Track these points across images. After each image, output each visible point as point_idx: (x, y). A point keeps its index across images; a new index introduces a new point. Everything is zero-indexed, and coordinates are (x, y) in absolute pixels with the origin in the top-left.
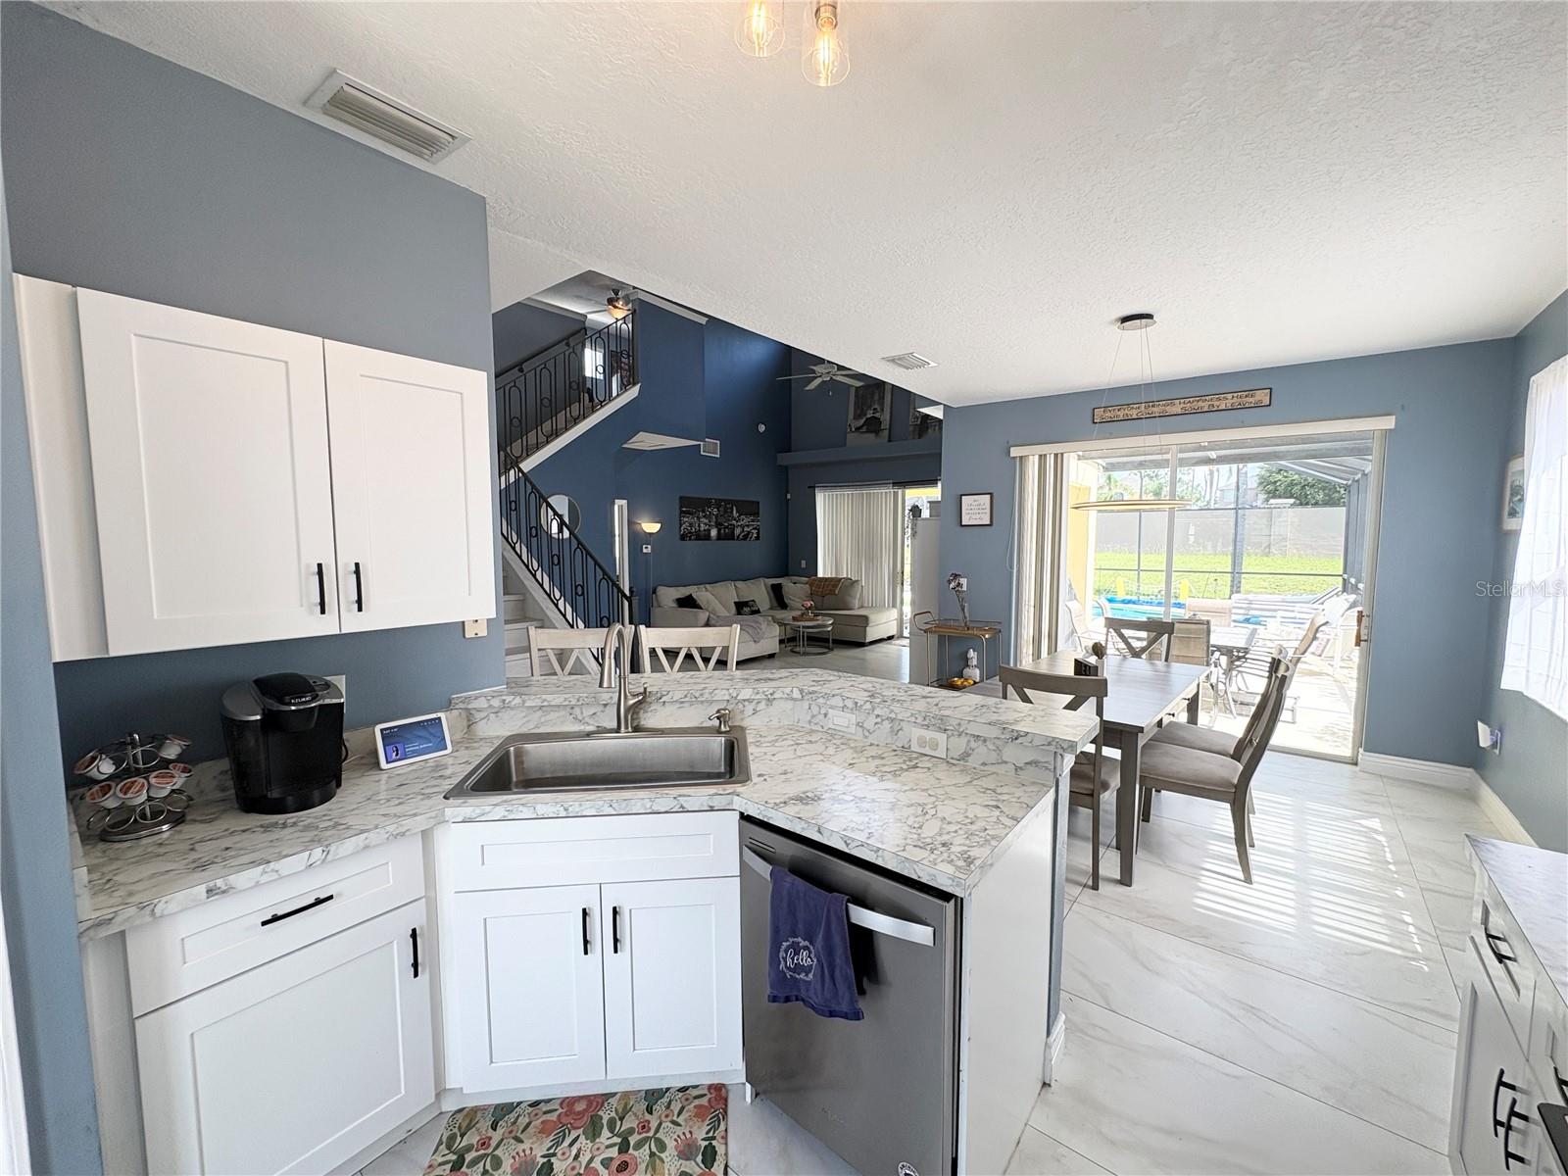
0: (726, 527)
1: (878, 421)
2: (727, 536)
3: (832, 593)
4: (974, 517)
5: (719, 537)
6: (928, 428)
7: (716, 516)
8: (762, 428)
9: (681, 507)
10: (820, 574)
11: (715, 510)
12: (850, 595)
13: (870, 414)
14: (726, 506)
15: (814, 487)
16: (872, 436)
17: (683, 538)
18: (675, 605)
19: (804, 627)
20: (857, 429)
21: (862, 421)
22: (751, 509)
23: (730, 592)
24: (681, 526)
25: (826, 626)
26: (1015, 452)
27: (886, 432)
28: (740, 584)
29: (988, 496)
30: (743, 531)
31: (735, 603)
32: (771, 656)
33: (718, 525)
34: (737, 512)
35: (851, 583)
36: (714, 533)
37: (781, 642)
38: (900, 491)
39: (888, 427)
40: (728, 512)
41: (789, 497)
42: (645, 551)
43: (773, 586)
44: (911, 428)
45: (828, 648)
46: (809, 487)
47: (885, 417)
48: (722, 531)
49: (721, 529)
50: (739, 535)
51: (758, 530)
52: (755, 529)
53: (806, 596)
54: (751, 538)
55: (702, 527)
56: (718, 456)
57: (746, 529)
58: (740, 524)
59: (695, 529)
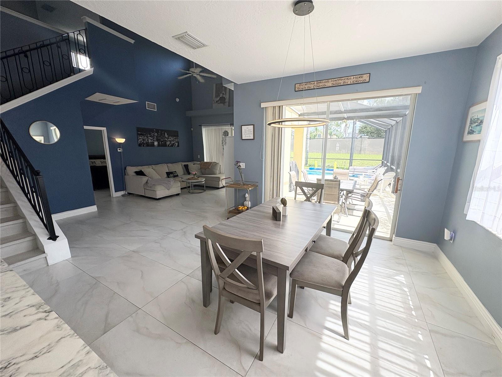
0: (162, 141)
1: (225, 99)
2: (163, 144)
3: (208, 168)
4: (247, 135)
5: (159, 145)
7: (157, 136)
8: (178, 100)
9: (138, 132)
10: (205, 161)
11: (156, 134)
12: (215, 169)
13: (221, 95)
14: (161, 132)
15: (201, 126)
16: (222, 105)
17: (140, 145)
18: (134, 174)
19: (191, 182)
20: (217, 102)
21: (218, 98)
22: (175, 134)
23: (165, 168)
24: (138, 140)
25: (202, 182)
26: (263, 105)
27: (227, 103)
28: (170, 165)
29: (253, 126)
30: (171, 142)
31: (166, 172)
32: (178, 195)
33: (157, 140)
34: (167, 135)
35: (216, 164)
36: (156, 143)
37: (181, 189)
39: (228, 101)
40: (162, 135)
41: (192, 130)
42: (119, 151)
43: (184, 165)
45: (204, 190)
46: (199, 126)
48: (160, 143)
49: (159, 142)
50: (169, 145)
51: (178, 143)
52: (177, 142)
53: (198, 169)
54: (175, 146)
55: (150, 141)
56: (156, 110)
57: (172, 142)
58: (169, 140)
59: (146, 142)
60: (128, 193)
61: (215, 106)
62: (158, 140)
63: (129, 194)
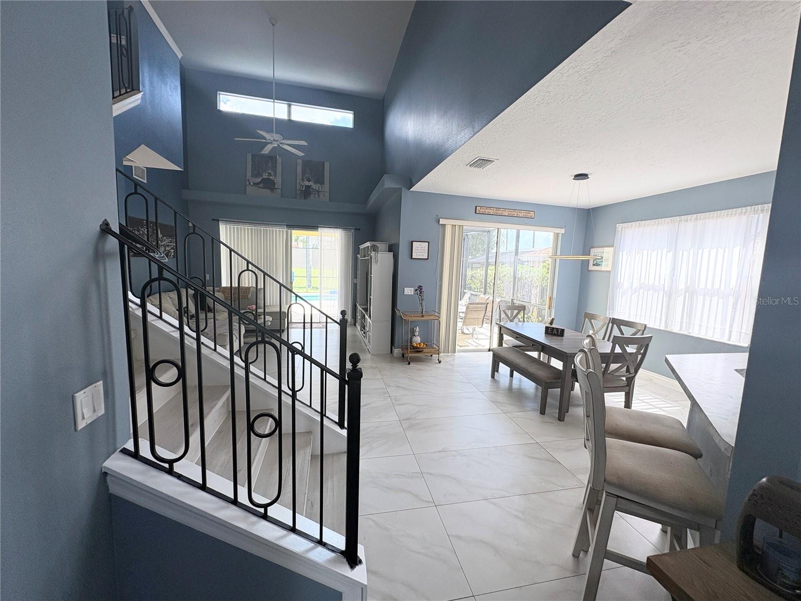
1: (273, 183)
3: (245, 297)
4: (419, 254)
6: (310, 194)
10: (225, 284)
13: (265, 176)
14: (153, 227)
15: (218, 221)
16: (267, 191)
20: (255, 184)
21: (259, 180)
22: (170, 232)
25: (268, 322)
26: (442, 221)
29: (427, 243)
30: (165, 249)
34: (161, 233)
35: (258, 290)
38: (289, 230)
40: (154, 233)
44: (298, 192)
46: (213, 220)
47: (278, 180)
51: (174, 250)
52: (172, 248)
54: (170, 256)
56: (145, 182)
58: (163, 244)
61: (250, 190)
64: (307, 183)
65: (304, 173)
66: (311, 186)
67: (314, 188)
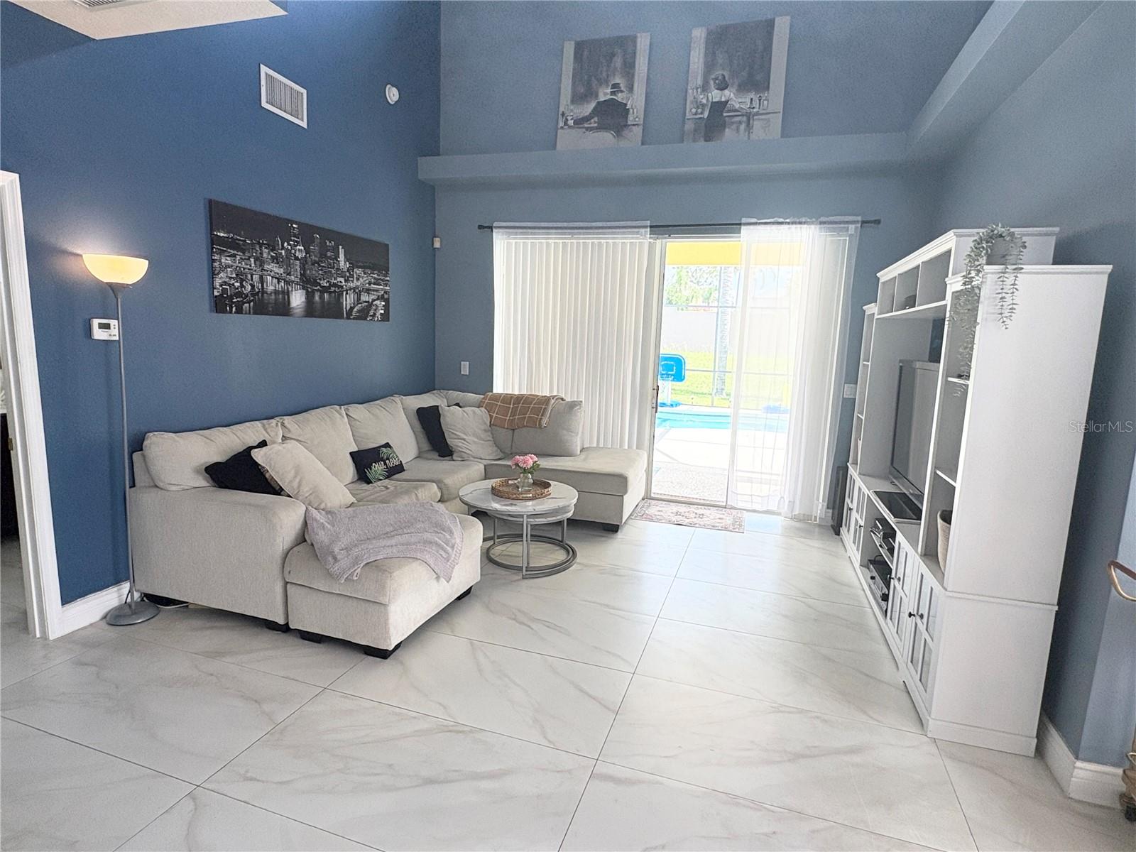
0: (324, 290)
1: (622, 109)
3: (535, 424)
5: (311, 310)
6: (724, 126)
7: (303, 263)
8: (393, 95)
9: (212, 227)
10: (501, 388)
11: (300, 252)
12: (569, 430)
13: (604, 94)
14: (321, 243)
15: (491, 228)
16: (607, 137)
17: (221, 304)
18: (202, 482)
20: (579, 122)
21: (588, 108)
23: (342, 432)
24: (213, 274)
27: (638, 131)
28: (358, 411)
30: (359, 299)
31: (352, 454)
32: (467, 594)
33: (307, 283)
34: (347, 259)
36: (297, 299)
38: (658, 242)
39: (641, 121)
40: (325, 258)
41: (437, 244)
42: (99, 334)
43: (421, 413)
44: (689, 126)
46: (480, 227)
47: (636, 102)
48: (317, 298)
49: (313, 292)
50: (352, 308)
51: (387, 301)
52: (381, 298)
53: (485, 430)
54: (374, 315)
55: (271, 284)
56: (304, 124)
57: (364, 297)
58: (352, 285)
59: (253, 286)
60: (147, 595)
61: (568, 139)
62: (308, 281)
63: (157, 601)
64: (716, 95)
65: (709, 66)
66: (727, 102)
67: (737, 106)
